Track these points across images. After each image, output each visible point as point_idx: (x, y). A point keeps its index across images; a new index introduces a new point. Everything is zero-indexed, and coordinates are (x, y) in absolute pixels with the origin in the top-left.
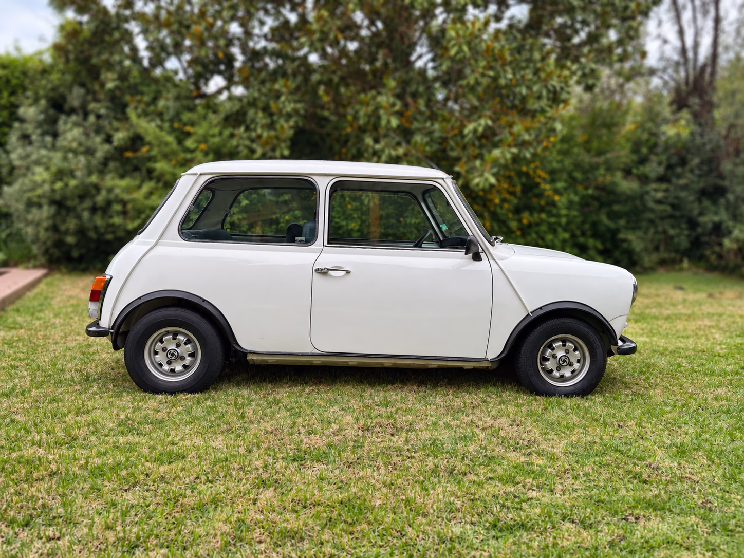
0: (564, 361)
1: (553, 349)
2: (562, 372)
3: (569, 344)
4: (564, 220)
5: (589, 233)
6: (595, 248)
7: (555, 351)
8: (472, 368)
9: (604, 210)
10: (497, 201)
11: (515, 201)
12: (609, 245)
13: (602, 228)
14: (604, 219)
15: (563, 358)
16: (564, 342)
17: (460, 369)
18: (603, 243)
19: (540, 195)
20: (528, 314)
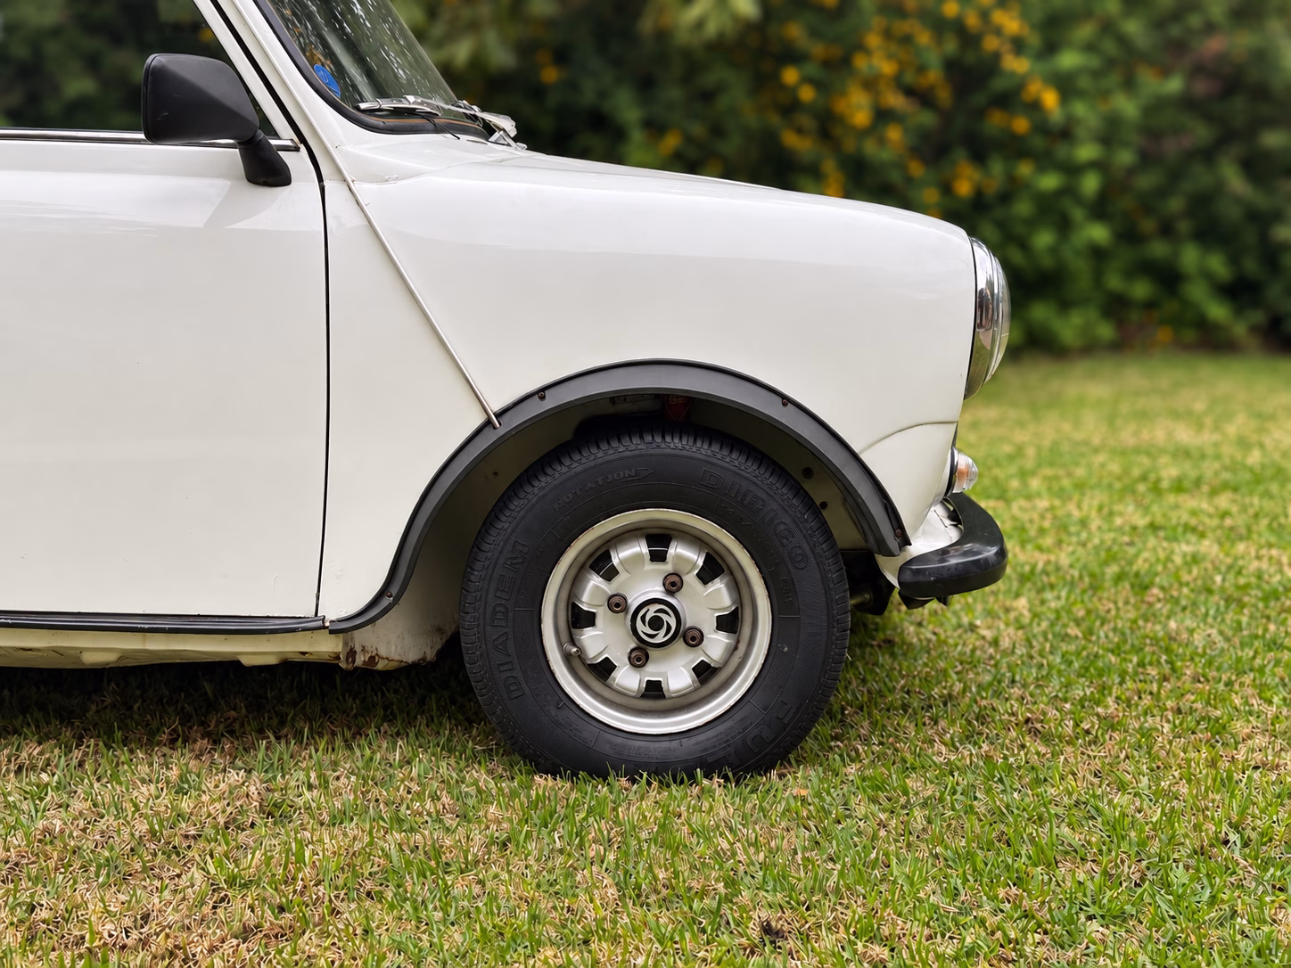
0: (656, 623)
1: (610, 574)
2: (652, 672)
3: (677, 550)
4: (1090, 184)
5: (1184, 226)
6: (1207, 275)
7: (617, 581)
8: (272, 661)
9: (1236, 150)
10: (861, 118)
11: (927, 119)
12: (1251, 266)
13: (1231, 212)
14: (1235, 181)
15: (652, 611)
16: (659, 540)
17: (231, 668)
18: (1234, 260)
19: (1009, 99)
20: (488, 423)
